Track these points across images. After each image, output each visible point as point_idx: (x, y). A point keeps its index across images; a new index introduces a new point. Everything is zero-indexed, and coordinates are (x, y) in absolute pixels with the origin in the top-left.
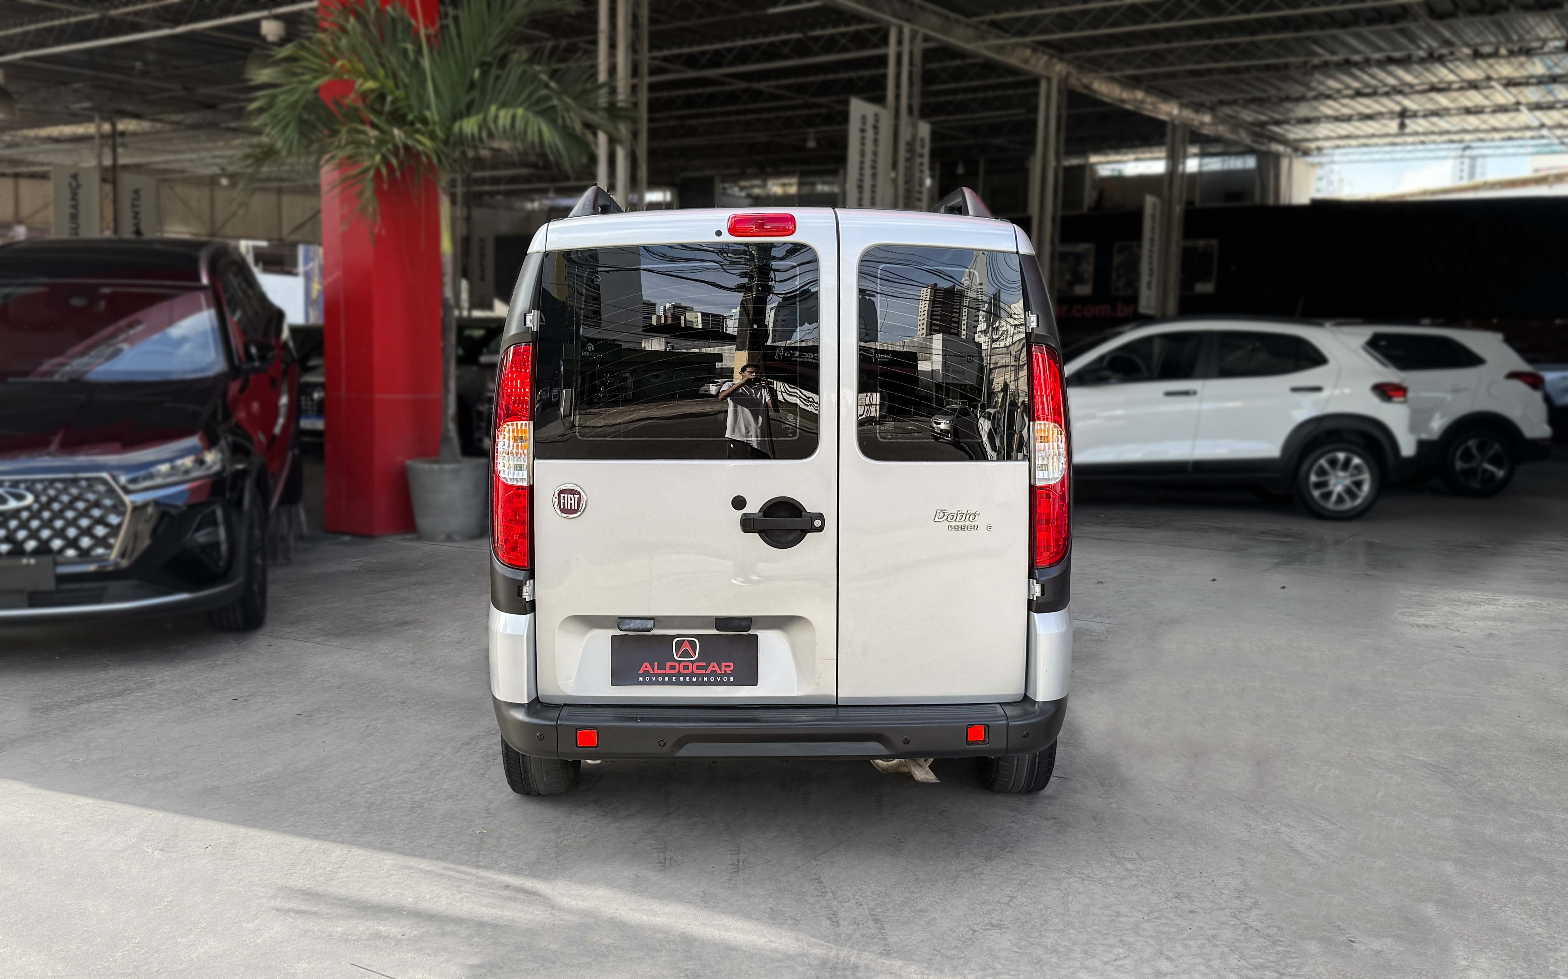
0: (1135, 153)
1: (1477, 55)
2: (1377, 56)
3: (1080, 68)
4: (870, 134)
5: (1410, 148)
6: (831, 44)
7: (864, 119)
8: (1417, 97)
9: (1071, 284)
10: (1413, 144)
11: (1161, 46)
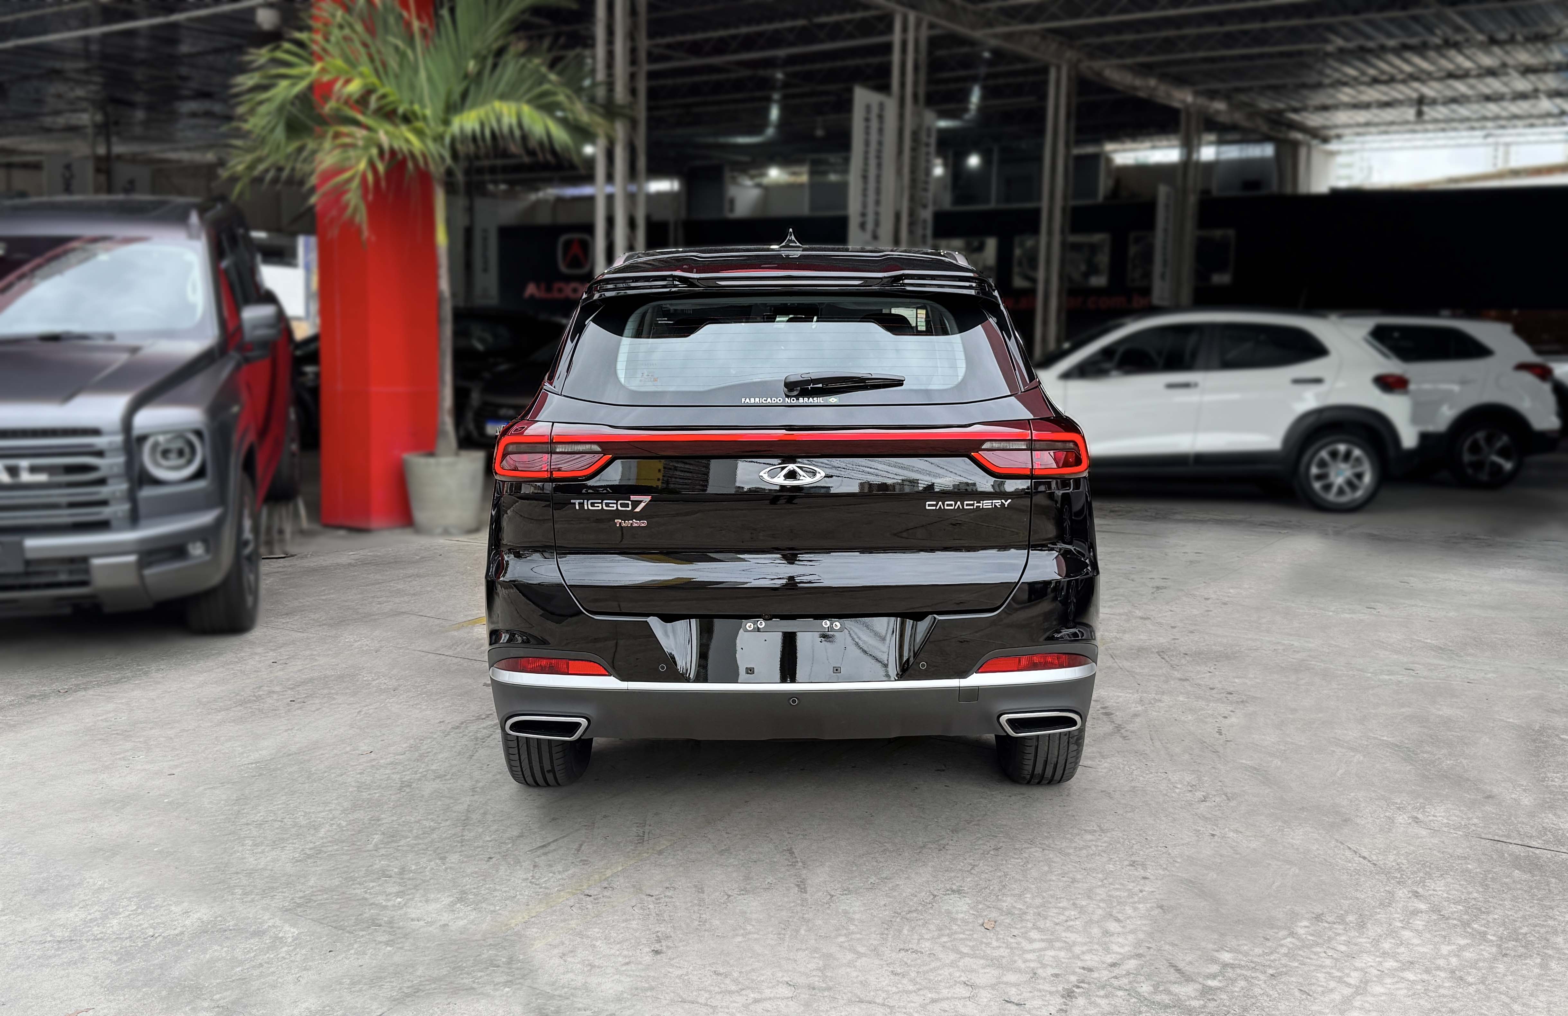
0: (1151, 141)
1: (1493, 41)
2: (1391, 43)
3: (1091, 56)
4: (874, 124)
5: (1430, 135)
6: (835, 31)
7: (868, 108)
8: (1436, 85)
9: (1087, 275)
10: (1435, 131)
11: (1171, 33)
